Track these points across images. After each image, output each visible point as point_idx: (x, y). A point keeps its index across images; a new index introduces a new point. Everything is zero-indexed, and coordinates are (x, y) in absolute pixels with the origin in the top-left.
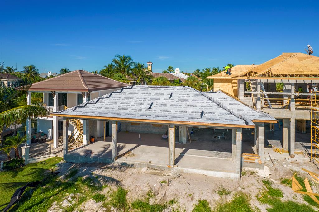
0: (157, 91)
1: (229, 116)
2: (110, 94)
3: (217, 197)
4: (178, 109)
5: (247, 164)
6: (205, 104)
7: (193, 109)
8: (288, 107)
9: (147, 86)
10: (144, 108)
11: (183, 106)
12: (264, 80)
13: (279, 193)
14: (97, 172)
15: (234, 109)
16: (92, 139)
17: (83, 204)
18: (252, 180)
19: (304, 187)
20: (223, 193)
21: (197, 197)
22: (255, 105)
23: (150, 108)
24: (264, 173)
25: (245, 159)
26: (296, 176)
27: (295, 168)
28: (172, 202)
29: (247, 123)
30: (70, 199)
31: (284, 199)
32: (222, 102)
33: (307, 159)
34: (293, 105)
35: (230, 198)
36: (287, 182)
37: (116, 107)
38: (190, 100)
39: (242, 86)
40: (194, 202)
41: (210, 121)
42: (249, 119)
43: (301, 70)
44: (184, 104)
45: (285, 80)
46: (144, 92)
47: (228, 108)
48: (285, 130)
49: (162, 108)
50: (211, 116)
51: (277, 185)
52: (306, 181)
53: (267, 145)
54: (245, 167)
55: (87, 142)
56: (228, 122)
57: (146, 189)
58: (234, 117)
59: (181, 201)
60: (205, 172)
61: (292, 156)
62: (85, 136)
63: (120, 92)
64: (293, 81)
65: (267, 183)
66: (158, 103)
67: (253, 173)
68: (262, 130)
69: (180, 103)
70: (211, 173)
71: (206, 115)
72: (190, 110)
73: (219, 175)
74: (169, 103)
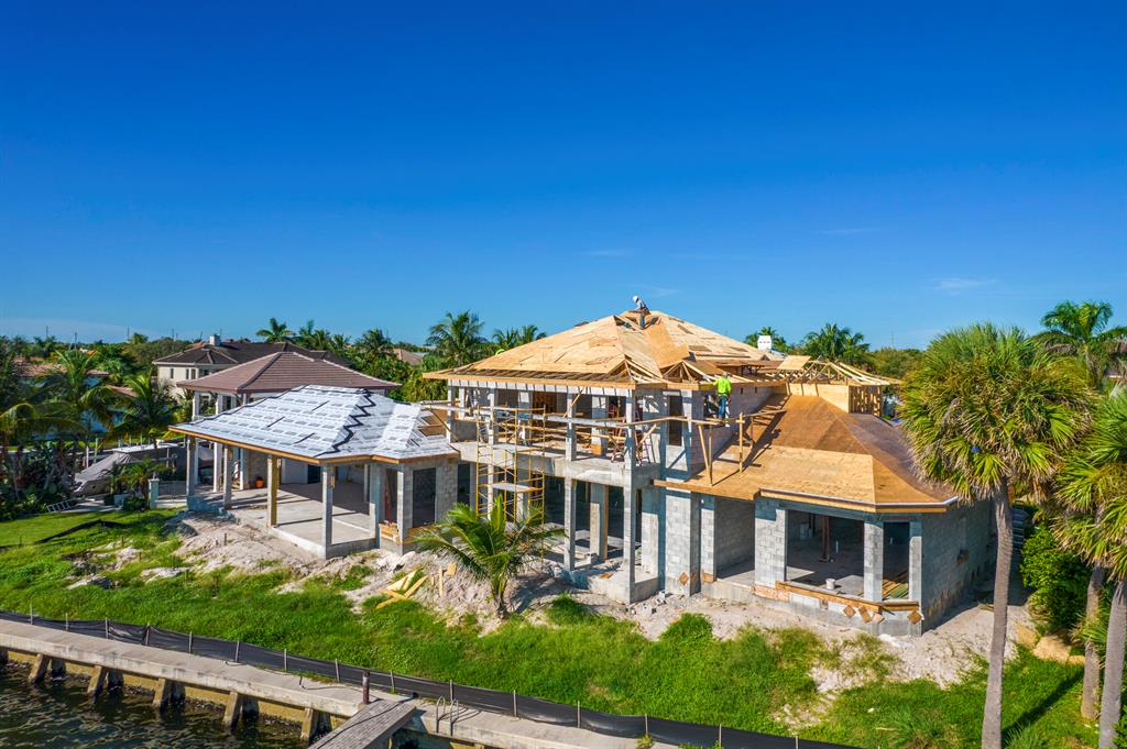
1: (326, 444)
5: (384, 544)
13: (356, 585)
16: (257, 483)
19: (410, 587)
23: (270, 425)
24: (395, 561)
25: (382, 532)
26: (421, 570)
29: (319, 455)
36: (398, 578)
54: (381, 548)
58: (328, 447)
60: (295, 540)
62: (241, 474)
67: (371, 557)
73: (308, 546)
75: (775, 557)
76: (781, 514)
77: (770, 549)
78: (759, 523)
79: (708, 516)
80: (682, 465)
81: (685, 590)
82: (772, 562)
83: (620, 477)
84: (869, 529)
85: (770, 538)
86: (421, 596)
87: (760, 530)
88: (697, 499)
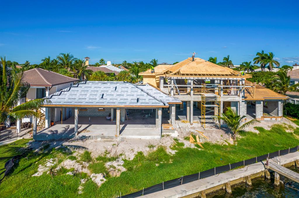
0: (105, 85)
1: (154, 101)
2: (69, 88)
3: (148, 149)
4: (121, 97)
5: (165, 131)
6: (139, 94)
7: (131, 97)
8: (189, 94)
9: (97, 82)
10: (98, 98)
11: (125, 95)
12: (175, 77)
13: (183, 144)
14: (65, 144)
15: (157, 96)
17: (62, 163)
18: (168, 139)
19: (196, 140)
20: (151, 146)
21: (136, 150)
22: (170, 93)
23: (102, 97)
24: (175, 135)
25: (164, 127)
26: (192, 134)
27: (192, 131)
28: (121, 155)
29: (165, 105)
30: (51, 161)
31: (185, 147)
32: (150, 92)
33: (200, 125)
34: (192, 92)
35: (155, 149)
36: (187, 139)
38: (129, 91)
39: (162, 81)
40: (134, 153)
41: (143, 104)
42: (166, 102)
43: (197, 71)
44: (125, 94)
45: (188, 77)
46: (95, 86)
47: (154, 95)
48: (188, 108)
49: (111, 97)
50: (143, 101)
51: (181, 140)
52: (197, 137)
53: (177, 119)
54: (164, 132)
55: (49, 126)
56: (154, 105)
57: (104, 150)
58: (157, 102)
59: (127, 154)
60: (139, 137)
61: (191, 124)
62: (46, 121)
63: (77, 87)
64: (192, 78)
65: (176, 140)
66: (108, 94)
67: (168, 135)
68: (173, 109)
69: (123, 93)
70: (143, 137)
71: (140, 101)
72: (130, 98)
73: (148, 138)
74: (115, 94)
76: (262, 102)
77: (260, 110)
78: (257, 105)
79: (245, 105)
82: (260, 113)
84: (280, 103)
87: (258, 106)
88: (246, 102)
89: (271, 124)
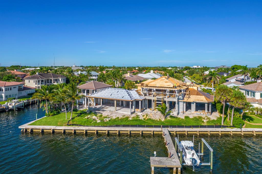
2: (102, 90)
3: (122, 117)
4: (118, 96)
5: (136, 112)
7: (121, 96)
10: (109, 95)
14: (96, 111)
16: (97, 104)
17: (92, 117)
19: (147, 117)
20: (124, 116)
21: (117, 116)
23: (111, 95)
25: (136, 110)
28: (112, 117)
30: (90, 116)
31: (139, 119)
36: (143, 116)
37: (102, 94)
38: (122, 93)
39: (142, 89)
44: (120, 94)
45: (154, 88)
50: (125, 98)
51: (140, 116)
55: (95, 105)
57: (107, 115)
59: (114, 117)
60: (122, 112)
62: (94, 103)
63: (105, 90)
65: (138, 116)
66: (114, 94)
67: (136, 114)
74: (116, 94)
75: (194, 108)
76: (195, 103)
79: (185, 104)
80: (182, 98)
81: (182, 114)
82: (194, 109)
83: (175, 100)
85: (193, 106)
86: (149, 118)
88: (184, 102)
89: (196, 115)
